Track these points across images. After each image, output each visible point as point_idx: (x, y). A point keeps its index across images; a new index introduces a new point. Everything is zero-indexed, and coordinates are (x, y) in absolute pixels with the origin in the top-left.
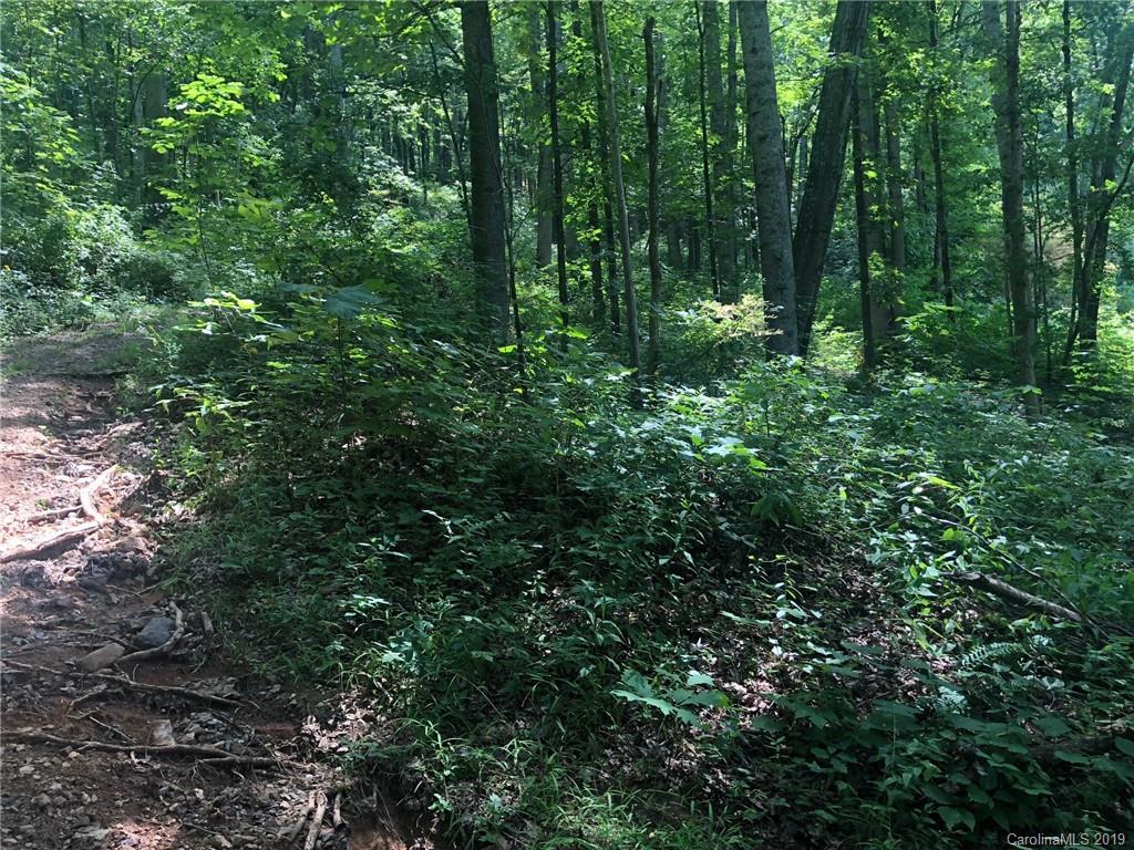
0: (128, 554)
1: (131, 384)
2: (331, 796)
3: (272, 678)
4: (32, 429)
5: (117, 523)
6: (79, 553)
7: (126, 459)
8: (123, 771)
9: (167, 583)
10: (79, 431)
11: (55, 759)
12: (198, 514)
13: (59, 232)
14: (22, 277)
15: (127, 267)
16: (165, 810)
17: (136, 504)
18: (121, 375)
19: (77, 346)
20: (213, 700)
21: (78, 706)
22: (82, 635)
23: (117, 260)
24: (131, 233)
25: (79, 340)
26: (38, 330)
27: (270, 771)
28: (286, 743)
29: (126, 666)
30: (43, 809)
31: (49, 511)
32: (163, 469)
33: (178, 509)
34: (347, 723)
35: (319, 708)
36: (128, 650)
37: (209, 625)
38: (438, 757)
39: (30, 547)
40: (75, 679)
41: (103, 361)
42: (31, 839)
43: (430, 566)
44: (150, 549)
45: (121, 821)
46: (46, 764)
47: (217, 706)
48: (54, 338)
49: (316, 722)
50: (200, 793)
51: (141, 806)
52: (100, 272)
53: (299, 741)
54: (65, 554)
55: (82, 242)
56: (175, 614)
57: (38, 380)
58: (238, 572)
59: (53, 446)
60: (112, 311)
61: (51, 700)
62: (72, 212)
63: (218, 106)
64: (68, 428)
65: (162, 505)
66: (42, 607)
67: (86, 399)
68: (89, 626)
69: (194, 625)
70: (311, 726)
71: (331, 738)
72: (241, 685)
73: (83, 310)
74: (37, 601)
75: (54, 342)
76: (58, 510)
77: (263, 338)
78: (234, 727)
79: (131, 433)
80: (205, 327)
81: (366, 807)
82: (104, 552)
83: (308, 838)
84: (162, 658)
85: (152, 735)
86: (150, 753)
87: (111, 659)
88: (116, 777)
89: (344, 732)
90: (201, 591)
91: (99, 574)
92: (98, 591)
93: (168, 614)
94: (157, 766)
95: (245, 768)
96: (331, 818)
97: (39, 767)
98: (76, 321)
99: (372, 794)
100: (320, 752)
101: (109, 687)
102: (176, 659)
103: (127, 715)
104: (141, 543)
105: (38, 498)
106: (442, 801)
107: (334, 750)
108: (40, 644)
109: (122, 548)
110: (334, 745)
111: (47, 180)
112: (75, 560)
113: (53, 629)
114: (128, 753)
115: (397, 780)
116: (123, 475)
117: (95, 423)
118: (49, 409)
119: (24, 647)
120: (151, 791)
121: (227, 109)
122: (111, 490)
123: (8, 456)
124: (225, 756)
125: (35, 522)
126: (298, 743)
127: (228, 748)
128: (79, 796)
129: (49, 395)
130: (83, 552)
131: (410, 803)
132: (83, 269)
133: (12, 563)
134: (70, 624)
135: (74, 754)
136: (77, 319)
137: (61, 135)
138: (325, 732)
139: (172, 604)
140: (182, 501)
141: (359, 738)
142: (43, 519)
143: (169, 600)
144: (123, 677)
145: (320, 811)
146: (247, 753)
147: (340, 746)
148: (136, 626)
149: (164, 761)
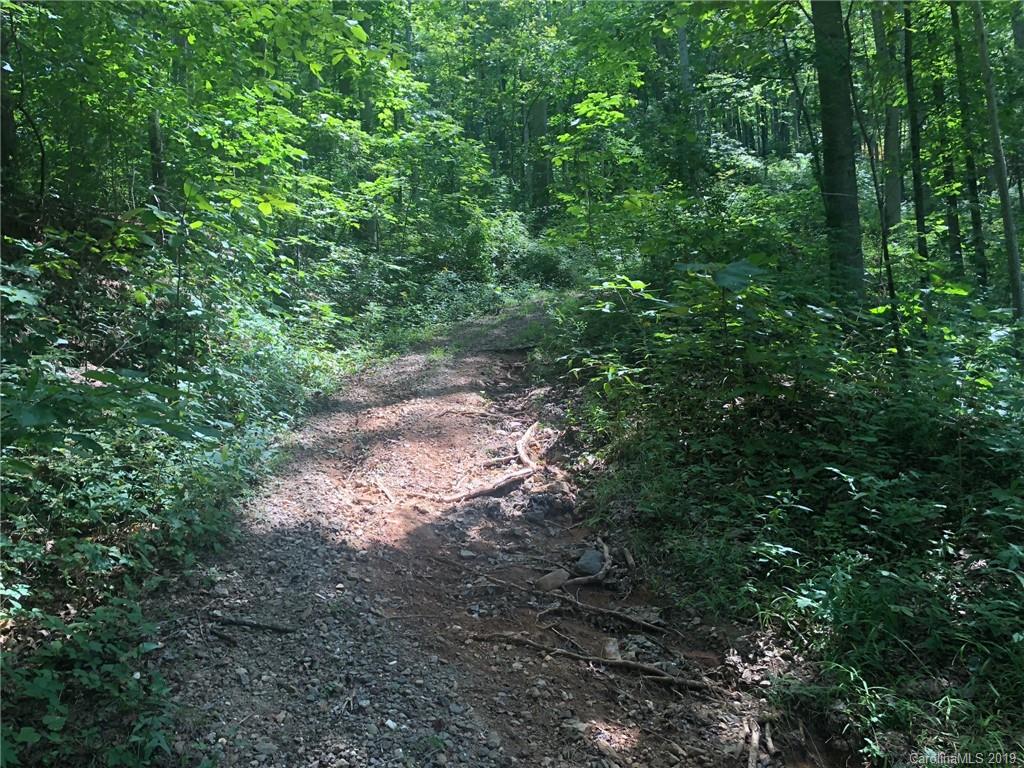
0: (557, 495)
1: (538, 356)
2: (762, 724)
3: (692, 611)
4: (474, 394)
5: (546, 468)
6: (521, 493)
7: (544, 418)
8: (587, 675)
9: (592, 521)
10: (506, 395)
11: (536, 660)
12: (607, 463)
13: (478, 237)
14: (454, 275)
15: (524, 260)
16: (625, 714)
17: (557, 455)
18: (530, 349)
19: (495, 327)
20: (644, 625)
21: (542, 619)
22: (535, 560)
23: (517, 256)
24: (527, 233)
25: (495, 322)
26: (467, 316)
27: (703, 694)
28: (713, 670)
29: (572, 588)
30: (536, 699)
31: (496, 459)
32: (575, 425)
33: (591, 459)
34: (766, 659)
35: (739, 642)
36: (572, 576)
37: (631, 560)
38: (863, 703)
39: (489, 486)
40: (537, 595)
41: (516, 339)
42: (530, 722)
43: (827, 520)
44: (573, 491)
45: (594, 718)
46: (531, 663)
47: (649, 631)
48: (477, 321)
49: (738, 654)
50: (651, 704)
51: (606, 708)
52: (507, 267)
53: (724, 670)
54: (512, 493)
55: (494, 244)
56: (602, 547)
57: (473, 355)
58: (650, 515)
59: (491, 407)
60: (515, 298)
61: (522, 610)
62: (485, 221)
63: (603, 117)
64: (498, 392)
65: (576, 456)
66: (504, 535)
67: (507, 369)
68: (537, 553)
69: (619, 559)
70: (734, 658)
71: (752, 671)
72: (666, 614)
73: (496, 298)
74: (499, 530)
75: (478, 325)
76: (503, 458)
77: (652, 313)
78: (667, 651)
79: (545, 396)
80: (604, 307)
81: (795, 740)
82: (539, 493)
83: (750, 760)
84: (596, 585)
85: (604, 651)
86: (605, 664)
87: (560, 582)
88: (583, 681)
89: (764, 667)
90: (620, 530)
91: (538, 511)
92: (539, 525)
93: (597, 548)
94: (612, 676)
95: (681, 687)
96: (765, 745)
97: (525, 664)
98: (492, 307)
99: (798, 728)
100: (744, 683)
101: (562, 605)
102: (607, 587)
103: (578, 629)
104: (566, 487)
105: (487, 448)
106: (873, 747)
107: (758, 682)
108: (506, 564)
109: (552, 490)
110: (757, 678)
111: (467, 197)
112: (519, 498)
113: (513, 553)
114: (587, 661)
115: (823, 719)
116: (545, 430)
117: (515, 388)
118: (485, 378)
119: (497, 566)
120: (611, 696)
121: (610, 119)
122: (537, 443)
123: (463, 415)
124: (663, 675)
125: (488, 467)
126: (724, 672)
127: (664, 668)
128: (560, 693)
129: (482, 367)
130: (524, 492)
131: (837, 742)
132: (494, 265)
133: (478, 499)
134: (525, 549)
135: (548, 658)
136: (492, 306)
137: (478, 160)
138: (746, 664)
139: (599, 540)
140: (593, 452)
141: (780, 675)
142: (494, 465)
143: (596, 536)
144: (570, 597)
145: (756, 737)
146: (681, 675)
147: (762, 679)
148: (573, 556)
149: (614, 672)
